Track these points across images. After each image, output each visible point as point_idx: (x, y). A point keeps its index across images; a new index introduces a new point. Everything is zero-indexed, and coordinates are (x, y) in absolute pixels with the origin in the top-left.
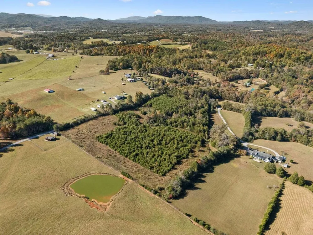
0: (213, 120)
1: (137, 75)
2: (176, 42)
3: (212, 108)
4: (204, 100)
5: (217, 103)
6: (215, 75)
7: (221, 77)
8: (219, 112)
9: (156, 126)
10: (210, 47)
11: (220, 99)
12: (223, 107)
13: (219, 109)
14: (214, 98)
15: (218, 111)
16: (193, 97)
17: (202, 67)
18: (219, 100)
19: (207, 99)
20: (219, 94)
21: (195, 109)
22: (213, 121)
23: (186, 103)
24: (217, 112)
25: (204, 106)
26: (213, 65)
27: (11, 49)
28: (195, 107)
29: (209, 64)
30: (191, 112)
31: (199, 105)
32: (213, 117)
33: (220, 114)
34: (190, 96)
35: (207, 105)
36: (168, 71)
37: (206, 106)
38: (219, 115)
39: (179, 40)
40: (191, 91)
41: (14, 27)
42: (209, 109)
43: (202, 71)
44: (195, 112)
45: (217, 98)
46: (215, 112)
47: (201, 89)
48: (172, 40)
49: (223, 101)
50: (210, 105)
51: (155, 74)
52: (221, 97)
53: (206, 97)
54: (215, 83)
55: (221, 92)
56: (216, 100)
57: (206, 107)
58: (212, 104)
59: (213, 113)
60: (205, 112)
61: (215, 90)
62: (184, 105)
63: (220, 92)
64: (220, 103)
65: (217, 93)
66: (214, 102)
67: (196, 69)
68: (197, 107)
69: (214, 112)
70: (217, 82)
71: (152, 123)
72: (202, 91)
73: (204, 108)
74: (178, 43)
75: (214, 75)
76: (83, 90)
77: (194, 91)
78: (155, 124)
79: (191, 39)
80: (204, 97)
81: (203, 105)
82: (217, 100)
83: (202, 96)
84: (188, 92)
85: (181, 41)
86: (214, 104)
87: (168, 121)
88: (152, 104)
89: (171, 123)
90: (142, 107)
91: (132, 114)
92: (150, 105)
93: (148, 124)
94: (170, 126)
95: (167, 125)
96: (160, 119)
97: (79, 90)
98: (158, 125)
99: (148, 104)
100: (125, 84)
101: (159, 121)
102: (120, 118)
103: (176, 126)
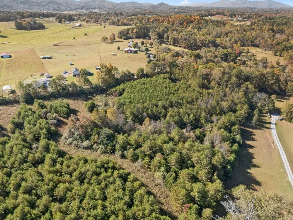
0: (251, 147)
1: (146, 44)
2: (232, 19)
3: (256, 116)
4: (241, 94)
5: (271, 105)
6: (278, 54)
7: (288, 57)
8: (273, 126)
9: (86, 148)
10: (277, 23)
11: (280, 95)
12: (285, 114)
13: (274, 119)
14: (267, 92)
15: (270, 123)
16: (220, 85)
17: (257, 43)
18: (277, 98)
19: (250, 93)
20: (281, 85)
21: (211, 113)
22: (251, 150)
23: (194, 96)
24: (267, 125)
25: (238, 107)
26: (276, 40)
28: (214, 108)
29: (271, 39)
30: (197, 119)
31: (225, 105)
32: (253, 140)
33: (274, 132)
34: (213, 83)
35: (246, 106)
36: (199, 42)
37: (242, 108)
38: (271, 135)
39: (237, 16)
40: (217, 72)
41: (85, 9)
42: (249, 117)
43: (257, 48)
44: (208, 121)
45: (275, 92)
46: (262, 125)
47: (240, 72)
48: (227, 17)
49: (286, 99)
50: (252, 107)
51: (179, 46)
52: (285, 90)
53: (247, 88)
54: (276, 66)
55: (286, 82)
56: (269, 98)
57: (242, 112)
58: (259, 105)
59: (256, 128)
60: (235, 125)
61: (273, 76)
62: (189, 100)
63: (282, 80)
64: (278, 104)
65: (275, 83)
66: (265, 100)
67: (248, 46)
68: (218, 108)
69: (259, 125)
70: (279, 64)
71: (78, 138)
72: (243, 74)
73: (235, 111)
74: (235, 19)
75: (275, 54)
77: (224, 73)
78: (86, 143)
79: (252, 16)
80: (243, 87)
81: (236, 104)
82: (273, 96)
83: (239, 86)
84: (210, 74)
85: (239, 17)
86: (265, 105)
87: (121, 138)
88: (124, 90)
89: (124, 148)
90: (104, 95)
91: (56, 108)
92: (120, 91)
93: (70, 140)
94: (118, 153)
95: (113, 151)
96: (99, 133)
97: (44, 58)
98: (92, 146)
99: (116, 91)
100: (116, 55)
101: (95, 138)
102: (19, 114)
103: (135, 159)
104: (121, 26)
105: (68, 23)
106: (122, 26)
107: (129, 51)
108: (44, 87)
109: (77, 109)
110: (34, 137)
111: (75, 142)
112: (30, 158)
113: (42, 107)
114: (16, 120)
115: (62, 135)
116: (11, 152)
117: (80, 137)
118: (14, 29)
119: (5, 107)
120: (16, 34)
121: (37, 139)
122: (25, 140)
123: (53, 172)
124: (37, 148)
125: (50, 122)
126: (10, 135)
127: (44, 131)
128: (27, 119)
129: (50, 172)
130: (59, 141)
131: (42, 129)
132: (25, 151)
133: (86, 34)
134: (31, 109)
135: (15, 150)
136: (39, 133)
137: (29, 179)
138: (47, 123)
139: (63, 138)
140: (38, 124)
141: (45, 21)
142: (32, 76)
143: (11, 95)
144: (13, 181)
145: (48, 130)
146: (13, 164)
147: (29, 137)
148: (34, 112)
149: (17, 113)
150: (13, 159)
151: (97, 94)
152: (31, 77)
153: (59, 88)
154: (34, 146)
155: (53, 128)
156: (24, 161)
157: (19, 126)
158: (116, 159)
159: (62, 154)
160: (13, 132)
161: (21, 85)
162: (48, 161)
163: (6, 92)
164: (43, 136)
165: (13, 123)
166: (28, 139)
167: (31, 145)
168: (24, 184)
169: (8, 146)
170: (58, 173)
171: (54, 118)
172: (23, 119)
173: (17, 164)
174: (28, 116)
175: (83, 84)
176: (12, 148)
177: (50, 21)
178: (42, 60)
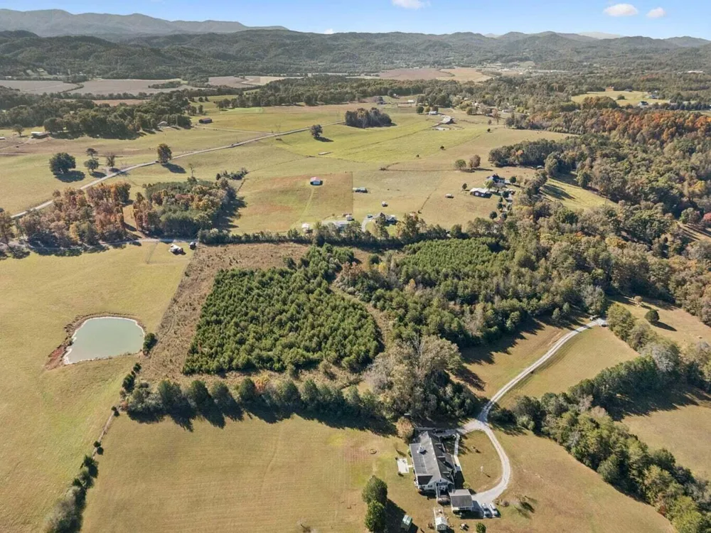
0: (522, 338)
5: (599, 304)
8: (581, 328)
9: (350, 293)
13: (597, 322)
15: (584, 325)
24: (576, 326)
27: (411, 103)
30: (474, 295)
32: (534, 333)
33: (572, 334)
38: (563, 335)
41: (501, 62)
46: (569, 324)
58: (587, 302)
59: (554, 325)
66: (595, 295)
69: (565, 324)
71: (346, 283)
76: (366, 192)
78: (351, 289)
87: (380, 291)
88: (419, 248)
89: (378, 299)
90: (396, 251)
91: (340, 254)
92: (414, 249)
93: (340, 283)
94: (372, 302)
95: (369, 301)
96: (363, 282)
97: (357, 191)
98: (355, 292)
99: (411, 248)
100: (453, 197)
101: (359, 286)
102: (308, 254)
103: (383, 309)
104: (523, 128)
105: (433, 114)
106: (527, 129)
107: (477, 194)
108: (339, 230)
109: (361, 260)
110: (314, 274)
111: (343, 286)
112: (306, 288)
113: (329, 250)
114: (305, 258)
115: (335, 279)
116: (295, 281)
117: (348, 283)
118: (344, 124)
119: (300, 246)
120: (344, 135)
121: (315, 276)
122: (306, 275)
123: (317, 300)
124: (313, 283)
125: (331, 266)
126: (297, 268)
127: (323, 271)
128: (313, 259)
129: (315, 299)
130: (332, 283)
131: (321, 269)
132: (304, 282)
133: (442, 148)
134: (318, 251)
135: (298, 280)
136: (318, 272)
137: (301, 299)
138: (328, 266)
139: (335, 281)
140: (320, 265)
141: (399, 105)
142: (333, 215)
143: (307, 235)
144: (291, 297)
145: (326, 272)
146: (293, 289)
147: (310, 273)
148: (321, 254)
149: (307, 252)
150: (294, 285)
151: (390, 249)
152: (332, 217)
153: (352, 235)
154: (312, 281)
155: (330, 271)
156: (302, 287)
157: (306, 263)
158: (369, 307)
159: (328, 291)
160: (300, 267)
161: (318, 225)
162: (316, 292)
163: (304, 230)
164: (320, 275)
165: (302, 260)
166: (309, 275)
167: (310, 279)
168: (297, 300)
169: (294, 276)
170: (321, 301)
171: (335, 264)
172: (311, 258)
173: (296, 289)
174: (314, 256)
175: (379, 234)
176: (296, 278)
177: (406, 105)
178: (355, 193)
